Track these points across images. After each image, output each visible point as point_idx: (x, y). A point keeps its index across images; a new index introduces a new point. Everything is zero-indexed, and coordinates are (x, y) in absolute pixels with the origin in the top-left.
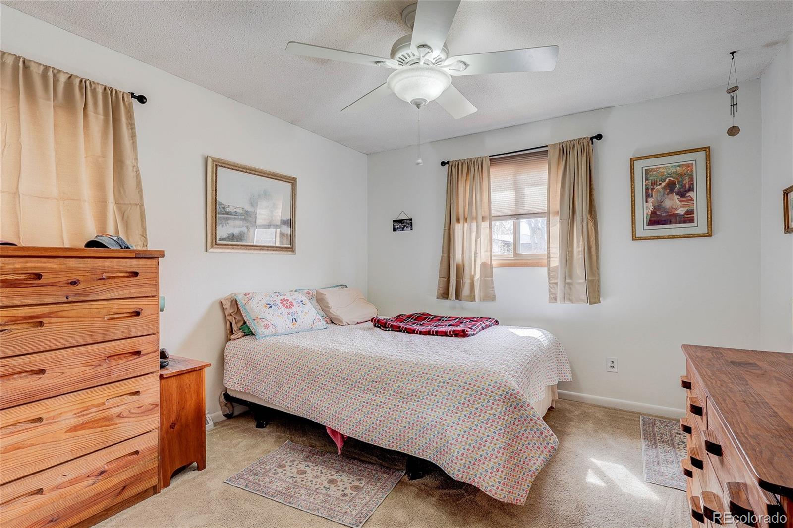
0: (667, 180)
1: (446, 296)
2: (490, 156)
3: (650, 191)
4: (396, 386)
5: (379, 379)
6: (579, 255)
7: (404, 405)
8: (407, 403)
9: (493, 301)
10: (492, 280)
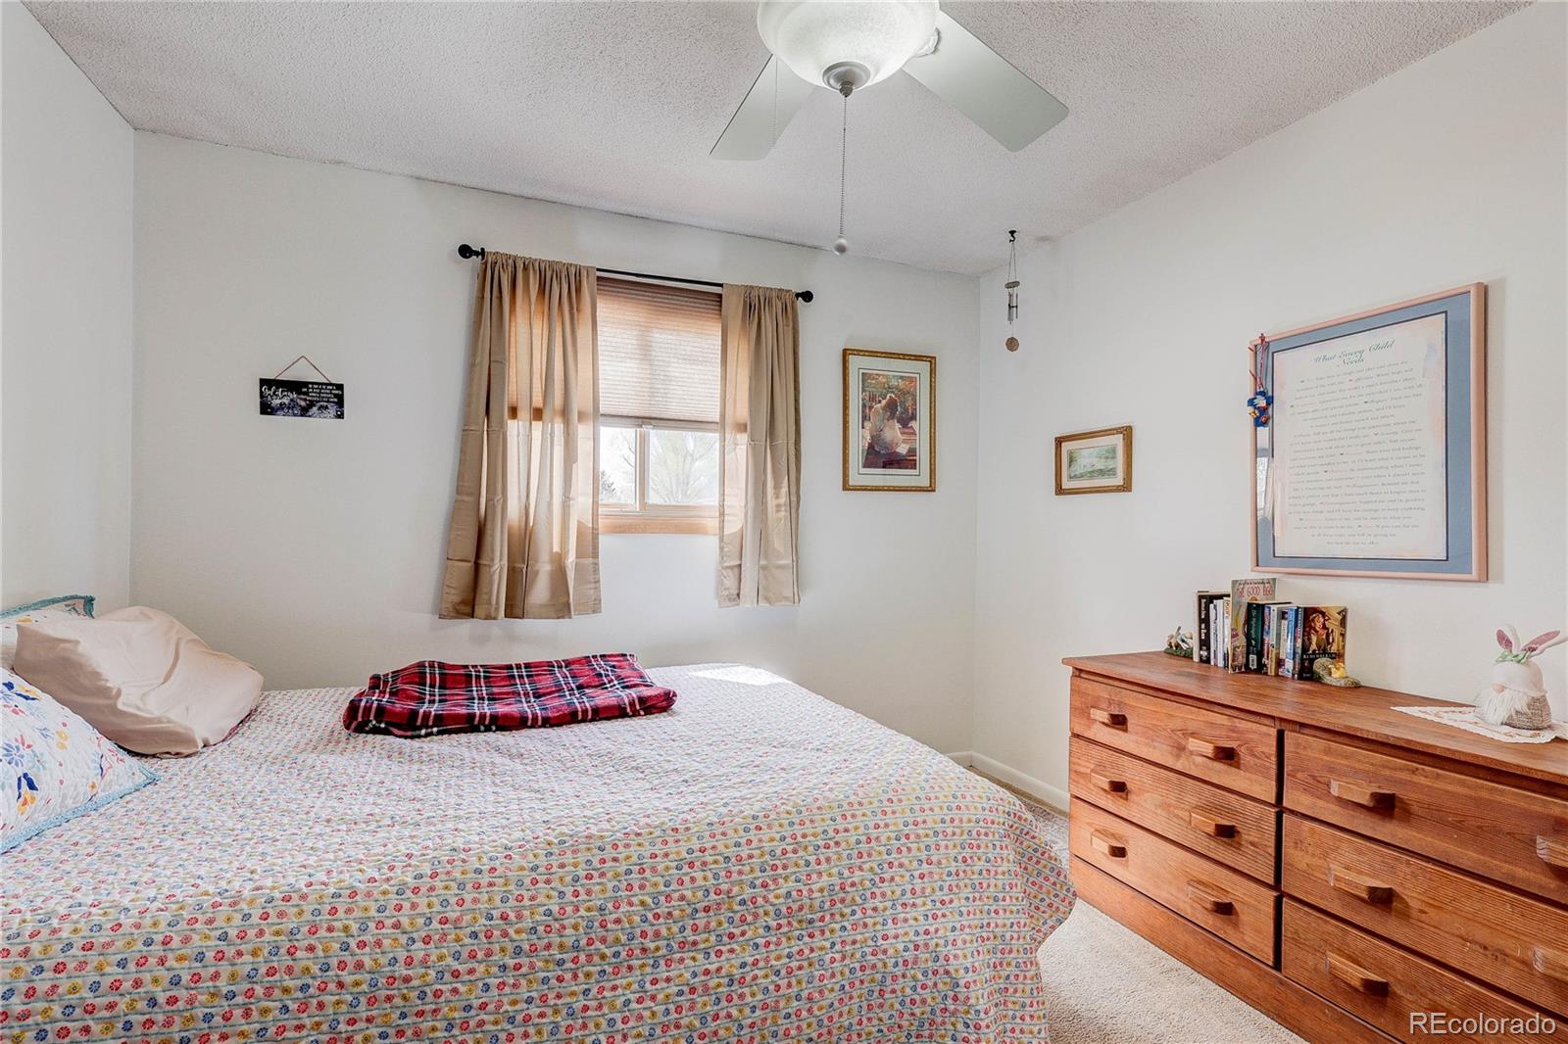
0: (888, 397)
1: (468, 609)
2: (598, 270)
3: (867, 410)
4: (777, 897)
5: (713, 896)
6: (778, 511)
7: (818, 942)
8: (823, 932)
9: (594, 612)
10: (596, 564)
